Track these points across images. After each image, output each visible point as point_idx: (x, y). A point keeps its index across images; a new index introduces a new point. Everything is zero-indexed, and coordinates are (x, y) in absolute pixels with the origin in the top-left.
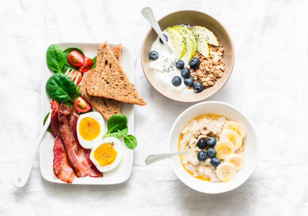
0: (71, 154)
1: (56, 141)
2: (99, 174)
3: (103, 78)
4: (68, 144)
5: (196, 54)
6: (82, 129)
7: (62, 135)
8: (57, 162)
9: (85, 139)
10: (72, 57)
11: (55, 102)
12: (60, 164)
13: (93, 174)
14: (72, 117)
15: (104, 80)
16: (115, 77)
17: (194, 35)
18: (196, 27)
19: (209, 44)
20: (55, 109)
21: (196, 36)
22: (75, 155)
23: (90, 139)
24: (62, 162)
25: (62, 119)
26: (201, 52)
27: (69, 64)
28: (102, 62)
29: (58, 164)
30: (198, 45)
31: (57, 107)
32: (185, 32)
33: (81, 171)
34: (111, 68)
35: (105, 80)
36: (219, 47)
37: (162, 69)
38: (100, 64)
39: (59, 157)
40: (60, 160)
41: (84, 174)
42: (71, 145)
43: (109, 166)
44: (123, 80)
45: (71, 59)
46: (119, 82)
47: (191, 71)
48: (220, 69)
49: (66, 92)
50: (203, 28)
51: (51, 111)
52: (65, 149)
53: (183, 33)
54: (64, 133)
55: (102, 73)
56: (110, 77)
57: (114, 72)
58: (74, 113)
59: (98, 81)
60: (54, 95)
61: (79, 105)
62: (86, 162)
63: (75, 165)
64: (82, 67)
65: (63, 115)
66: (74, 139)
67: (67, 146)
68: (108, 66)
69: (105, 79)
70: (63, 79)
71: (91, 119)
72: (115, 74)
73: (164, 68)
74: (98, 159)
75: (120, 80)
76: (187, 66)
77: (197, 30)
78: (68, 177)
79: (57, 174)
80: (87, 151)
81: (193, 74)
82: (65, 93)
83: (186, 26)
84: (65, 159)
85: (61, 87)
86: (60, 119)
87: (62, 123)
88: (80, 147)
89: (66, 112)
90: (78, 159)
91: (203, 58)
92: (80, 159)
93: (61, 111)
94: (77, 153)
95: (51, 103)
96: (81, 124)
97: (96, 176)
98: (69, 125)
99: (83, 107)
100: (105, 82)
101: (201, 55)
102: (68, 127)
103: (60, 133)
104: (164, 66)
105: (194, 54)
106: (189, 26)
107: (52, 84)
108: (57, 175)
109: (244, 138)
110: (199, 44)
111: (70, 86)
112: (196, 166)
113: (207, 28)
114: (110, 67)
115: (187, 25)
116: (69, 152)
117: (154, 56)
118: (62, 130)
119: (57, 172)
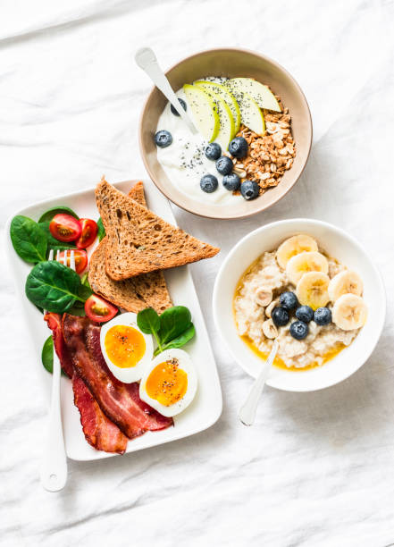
0: (106, 401)
1: (74, 384)
2: (167, 422)
3: (126, 242)
4: (95, 385)
5: (239, 131)
6: (112, 350)
7: (80, 371)
8: (88, 421)
9: (122, 366)
10: (57, 227)
11: (51, 315)
12: (94, 423)
13: (156, 425)
14: (90, 335)
15: (129, 245)
16: (145, 232)
17: (234, 96)
18: (237, 80)
19: (262, 110)
20: (55, 328)
21: (238, 96)
22: (114, 400)
23: (132, 364)
24: (97, 419)
25: (73, 342)
26: (249, 126)
27: (56, 241)
28: (112, 216)
29: (90, 424)
30: (243, 113)
31: (58, 323)
32: (216, 91)
33: (132, 426)
34: (132, 220)
35: (131, 244)
36: (282, 113)
37: (180, 162)
38: (109, 221)
39: (89, 411)
40: (92, 416)
41: (140, 429)
42: (102, 384)
43: (178, 403)
44: (160, 229)
45: (57, 231)
46: (156, 236)
47: (235, 161)
48: (288, 154)
49: (65, 288)
50: (250, 80)
51: (50, 333)
52: (93, 394)
53: (212, 93)
54: (83, 365)
55: (121, 235)
56: (137, 235)
57: (139, 223)
58: (91, 326)
59: (120, 251)
60: (47, 304)
61: (95, 309)
62: (137, 407)
63: (119, 418)
64: (81, 240)
65: (72, 334)
66: (103, 371)
67: (96, 389)
68: (124, 219)
69: (129, 242)
70: (49, 269)
71: (123, 327)
72: (142, 226)
73: (183, 161)
74: (155, 396)
75: (157, 233)
76: (226, 153)
77: (239, 84)
78: (114, 442)
79: (94, 442)
80: (133, 388)
81: (239, 166)
82: (64, 291)
83: (218, 81)
84: (99, 413)
85: (52, 285)
86: (69, 343)
87: (75, 350)
88: (117, 383)
89: (76, 327)
90: (121, 407)
91: (253, 135)
92: (126, 404)
93: (66, 328)
94: (118, 396)
95: (45, 320)
96: (107, 343)
97: (161, 427)
98: (87, 350)
99: (103, 311)
100: (133, 247)
101: (249, 130)
102: (87, 354)
103: (76, 367)
104: (183, 158)
105: (236, 130)
106: (224, 79)
107: (36, 286)
108: (96, 445)
109: (319, 248)
110: (245, 110)
111: (66, 274)
112: (308, 351)
113: (256, 80)
114: (129, 218)
115: (219, 77)
116: (101, 397)
117: (164, 140)
118: (77, 362)
119: (93, 438)
